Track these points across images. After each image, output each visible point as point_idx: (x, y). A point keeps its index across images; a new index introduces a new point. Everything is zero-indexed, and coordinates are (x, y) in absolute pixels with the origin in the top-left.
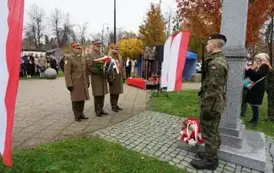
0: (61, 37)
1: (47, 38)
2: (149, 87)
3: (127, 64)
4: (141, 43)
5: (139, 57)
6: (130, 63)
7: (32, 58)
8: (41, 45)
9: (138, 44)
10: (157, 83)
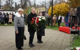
0: (23, 4)
1: (16, 4)
2: (72, 33)
3: (59, 19)
4: (68, 6)
5: (66, 15)
6: (61, 18)
7: (8, 15)
8: (13, 8)
9: (66, 6)
10: (77, 30)
